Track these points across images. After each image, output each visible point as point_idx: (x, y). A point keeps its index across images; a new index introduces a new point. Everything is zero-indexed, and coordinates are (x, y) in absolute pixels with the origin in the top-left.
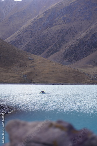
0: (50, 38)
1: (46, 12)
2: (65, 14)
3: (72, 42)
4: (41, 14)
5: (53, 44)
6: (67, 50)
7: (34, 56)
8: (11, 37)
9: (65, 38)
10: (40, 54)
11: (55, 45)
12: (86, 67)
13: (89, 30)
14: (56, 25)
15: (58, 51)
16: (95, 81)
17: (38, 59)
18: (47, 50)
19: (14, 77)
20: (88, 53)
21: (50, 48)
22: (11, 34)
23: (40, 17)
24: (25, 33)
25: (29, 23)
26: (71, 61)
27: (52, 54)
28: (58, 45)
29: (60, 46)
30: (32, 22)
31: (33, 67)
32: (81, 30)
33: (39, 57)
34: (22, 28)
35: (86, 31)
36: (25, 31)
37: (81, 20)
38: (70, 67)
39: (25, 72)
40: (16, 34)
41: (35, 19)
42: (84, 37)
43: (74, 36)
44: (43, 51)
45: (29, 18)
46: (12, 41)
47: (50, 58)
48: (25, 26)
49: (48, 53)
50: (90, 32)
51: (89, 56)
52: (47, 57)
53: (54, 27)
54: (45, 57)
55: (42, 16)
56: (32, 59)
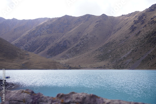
0: (39, 42)
1: (37, 27)
2: (48, 28)
3: (52, 45)
4: (34, 28)
5: (41, 46)
6: (49, 49)
7: (29, 53)
8: (15, 41)
9: (48, 42)
10: (33, 52)
11: (42, 46)
12: (60, 59)
13: (62, 38)
14: (43, 35)
15: (44, 50)
16: (66, 68)
17: (32, 55)
18: (37, 49)
19: (16, 65)
20: (61, 51)
21: (39, 48)
22: (15, 40)
23: (33, 30)
24: (24, 39)
25: (27, 33)
26: (51, 56)
27: (41, 51)
28: (44, 47)
29: (45, 47)
30: (29, 32)
31: (28, 59)
32: (58, 38)
33: (32, 53)
34: (22, 36)
35: (61, 39)
36: (24, 38)
37: (58, 32)
38: (51, 59)
39: (23, 63)
40: (18, 39)
41: (30, 31)
42: (59, 42)
43: (53, 42)
44: (35, 50)
45: (27, 30)
46: (15, 44)
47: (39, 54)
48: (24, 35)
49: (38, 51)
50: (63, 39)
51: (62, 53)
52: (37, 53)
53: (42, 36)
54: (36, 54)
55: (35, 29)
56: (28, 55)
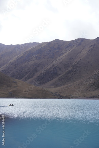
0: (27, 69)
1: (25, 53)
2: (37, 54)
3: (41, 72)
5: (30, 73)
6: (38, 76)
7: (17, 80)
8: (2, 67)
9: (37, 69)
10: (21, 79)
11: (31, 73)
12: (50, 87)
13: (52, 64)
14: (31, 61)
15: (32, 77)
16: (56, 97)
17: (19, 82)
18: (25, 77)
19: (3, 93)
20: (51, 79)
21: (27, 75)
22: (2, 66)
23: (21, 56)
24: (11, 65)
25: (14, 59)
26: (40, 84)
27: (29, 79)
28: (33, 73)
29: (34, 74)
30: (16, 58)
31: (16, 87)
32: (47, 64)
33: (20, 81)
34: (9, 62)
35: (50, 65)
36: (12, 64)
37: (47, 58)
38: (40, 88)
39: (10, 91)
40: (5, 66)
41: (18, 57)
42: (49, 69)
43: (42, 68)
44: (23, 77)
45: (14, 56)
46: (2, 70)
47: (27, 81)
48: (12, 61)
49: (26, 78)
50: (53, 66)
51: (52, 80)
52: (25, 81)
53: (30, 62)
54: (24, 81)
55: (23, 55)
56: (15, 82)
